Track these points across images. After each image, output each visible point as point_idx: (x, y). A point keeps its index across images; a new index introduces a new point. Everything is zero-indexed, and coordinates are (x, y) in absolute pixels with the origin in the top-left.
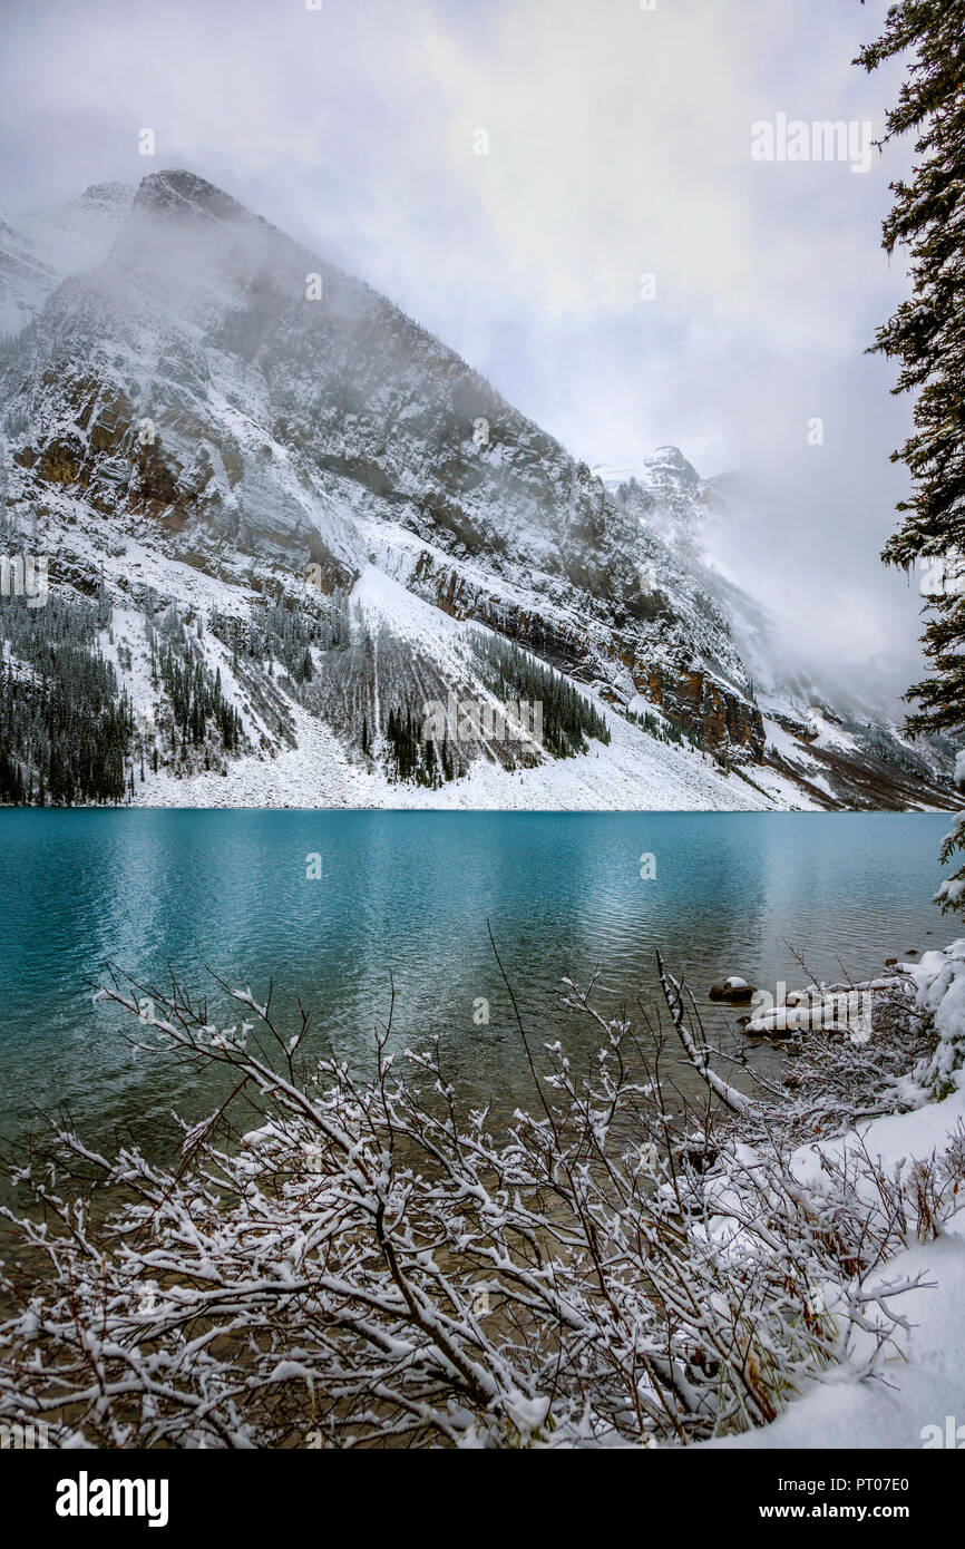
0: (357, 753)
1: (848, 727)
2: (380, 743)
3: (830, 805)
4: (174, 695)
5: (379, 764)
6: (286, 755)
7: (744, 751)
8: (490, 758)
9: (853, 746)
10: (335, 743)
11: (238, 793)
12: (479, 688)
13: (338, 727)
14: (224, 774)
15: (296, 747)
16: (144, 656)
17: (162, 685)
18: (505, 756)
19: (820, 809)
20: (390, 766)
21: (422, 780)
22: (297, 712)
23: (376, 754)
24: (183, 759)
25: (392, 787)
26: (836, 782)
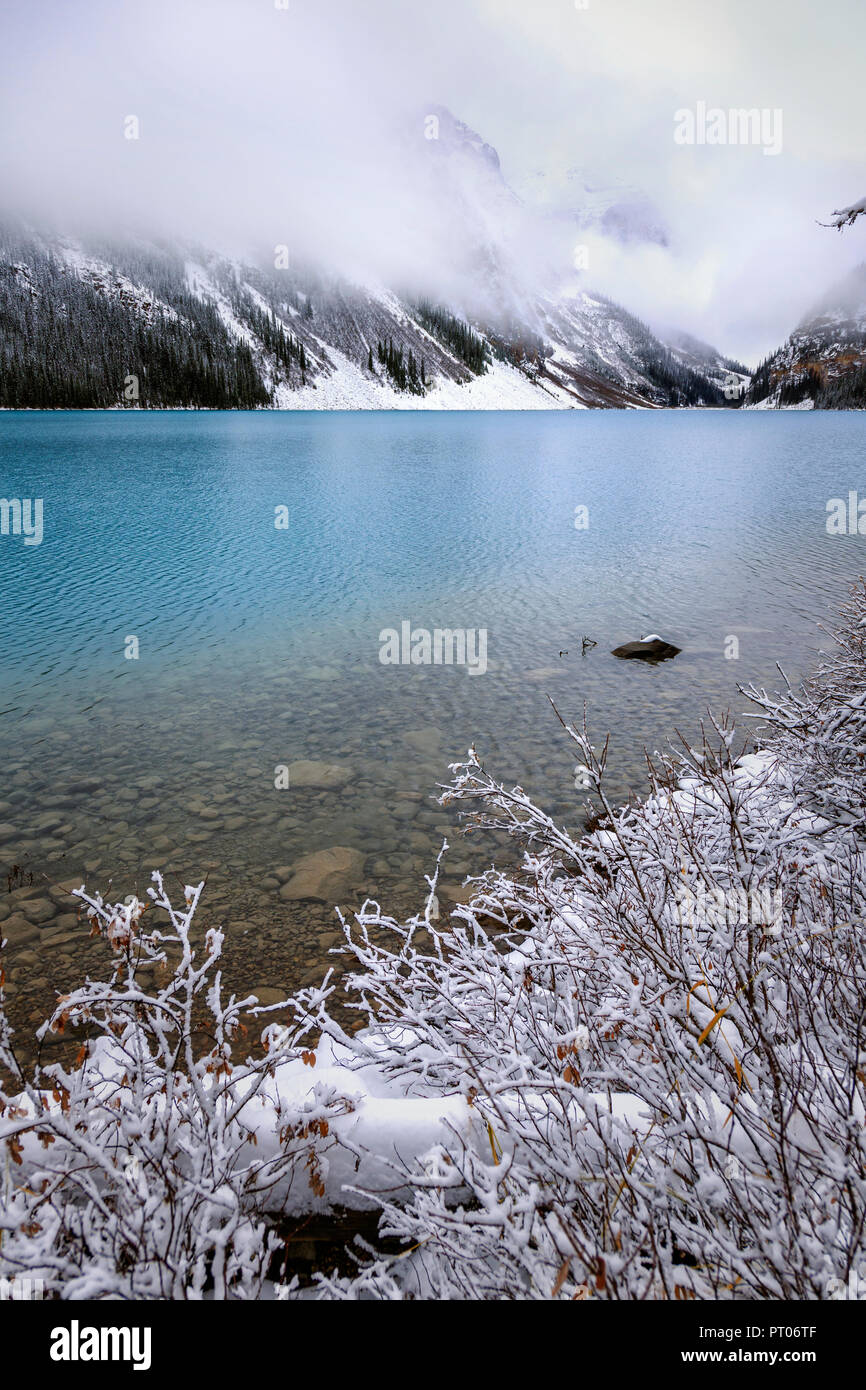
0: (370, 375)
1: (571, 347)
2: (378, 366)
3: (591, 404)
4: (255, 331)
5: (384, 380)
6: (335, 374)
7: (533, 367)
8: (445, 375)
9: (575, 362)
10: (352, 365)
11: (330, 400)
12: (416, 327)
13: (347, 353)
14: (315, 387)
15: (336, 369)
16: (221, 300)
17: (245, 324)
18: (454, 376)
19: (585, 408)
20: (392, 381)
21: (414, 391)
22: (322, 344)
23: (380, 373)
24: (288, 377)
25: (398, 396)
26: (582, 389)
